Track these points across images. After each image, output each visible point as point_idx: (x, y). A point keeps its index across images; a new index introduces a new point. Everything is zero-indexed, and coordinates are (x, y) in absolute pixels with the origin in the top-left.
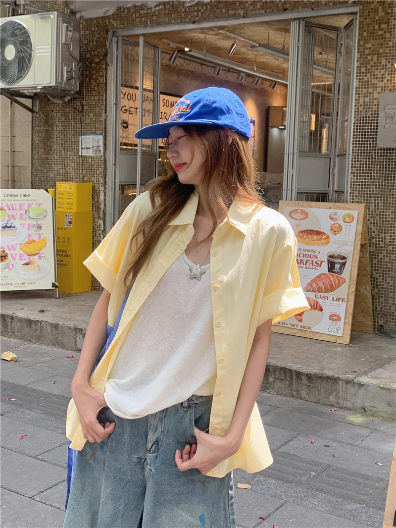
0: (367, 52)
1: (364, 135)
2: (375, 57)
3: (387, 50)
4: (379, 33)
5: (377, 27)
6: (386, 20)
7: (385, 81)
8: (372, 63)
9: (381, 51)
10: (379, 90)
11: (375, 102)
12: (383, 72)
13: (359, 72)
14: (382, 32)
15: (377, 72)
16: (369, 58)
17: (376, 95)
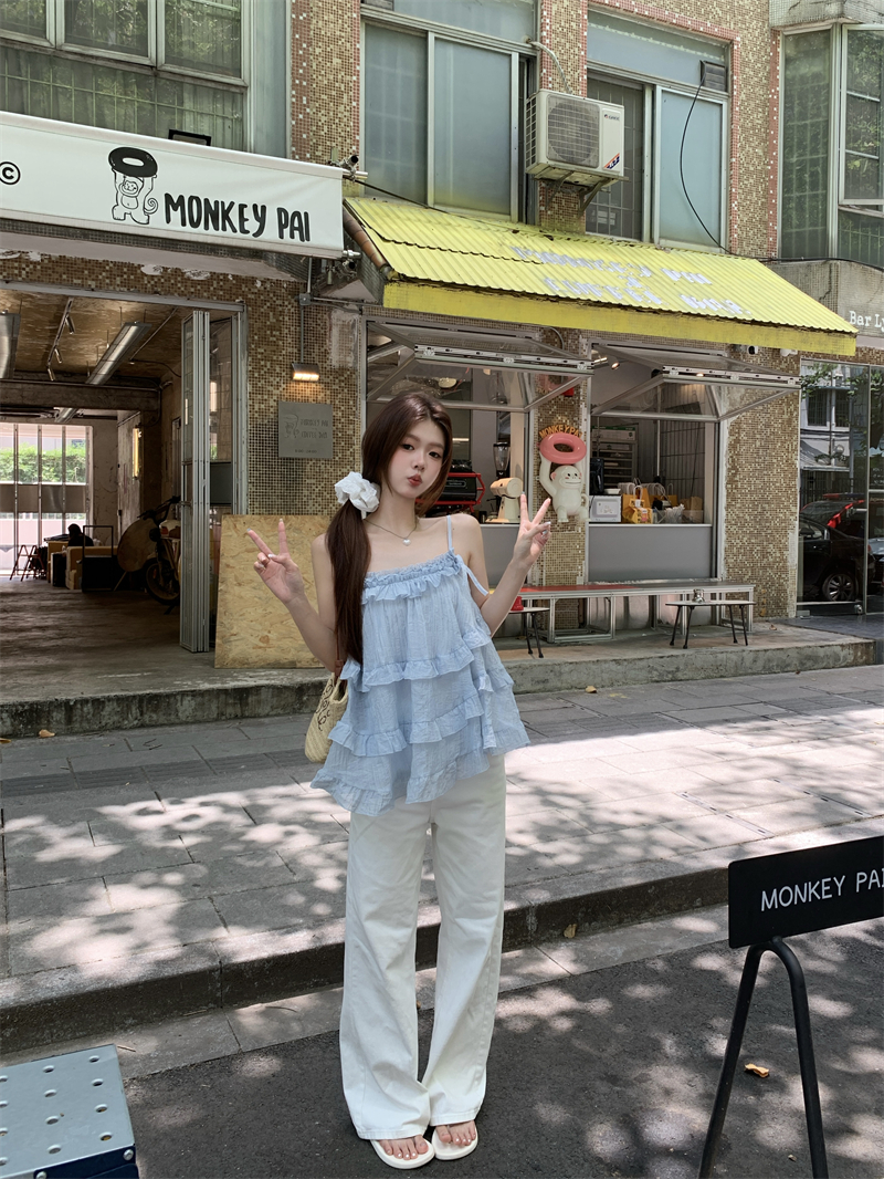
0: (259, 356)
1: (261, 442)
2: (268, 364)
3: (281, 358)
4: (271, 339)
5: (268, 332)
6: (277, 327)
7: (281, 389)
8: (265, 369)
9: (275, 358)
10: (275, 398)
11: (272, 410)
12: (278, 379)
13: (251, 378)
14: (275, 339)
15: (272, 379)
16: (262, 363)
17: (272, 403)
